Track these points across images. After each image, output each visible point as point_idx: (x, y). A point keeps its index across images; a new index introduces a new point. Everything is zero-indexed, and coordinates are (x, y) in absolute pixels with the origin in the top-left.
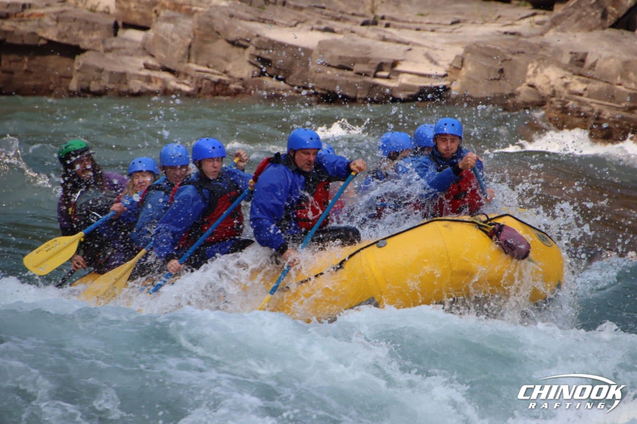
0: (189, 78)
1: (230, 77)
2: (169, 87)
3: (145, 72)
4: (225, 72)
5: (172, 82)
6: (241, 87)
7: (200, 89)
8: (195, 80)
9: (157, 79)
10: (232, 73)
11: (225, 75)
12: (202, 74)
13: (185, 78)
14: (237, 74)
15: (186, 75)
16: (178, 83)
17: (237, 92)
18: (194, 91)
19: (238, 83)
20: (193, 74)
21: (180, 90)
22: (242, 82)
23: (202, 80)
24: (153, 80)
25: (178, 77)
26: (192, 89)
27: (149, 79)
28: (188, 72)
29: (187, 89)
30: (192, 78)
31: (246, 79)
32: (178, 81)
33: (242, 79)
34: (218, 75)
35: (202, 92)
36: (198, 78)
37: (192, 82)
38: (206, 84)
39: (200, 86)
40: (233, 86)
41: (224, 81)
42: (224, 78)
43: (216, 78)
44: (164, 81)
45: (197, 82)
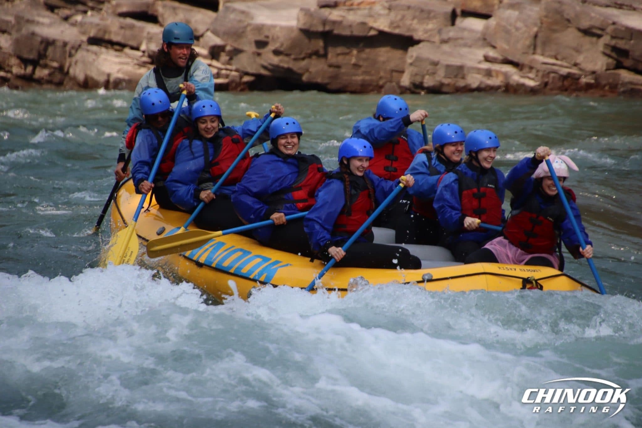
0: (534, 71)
1: (581, 69)
2: (512, 82)
3: (486, 66)
4: (576, 65)
5: (516, 77)
6: (593, 81)
7: (546, 84)
8: (540, 74)
9: (498, 73)
10: (583, 66)
11: (575, 68)
12: (549, 66)
13: (530, 72)
14: (589, 67)
15: (531, 68)
16: (522, 77)
17: (589, 86)
18: (539, 85)
19: (590, 77)
20: (539, 66)
21: (523, 85)
22: (594, 76)
23: (549, 73)
24: (494, 74)
25: (521, 70)
26: (537, 83)
27: (489, 73)
28: (533, 65)
29: (531, 83)
30: (538, 71)
31: (599, 72)
32: (522, 75)
33: (594, 73)
34: (567, 67)
35: (548, 87)
36: (545, 71)
37: (537, 76)
38: (554, 78)
39: (546, 80)
40: (584, 80)
41: (574, 74)
42: (574, 71)
43: (564, 71)
44: (506, 75)
45: (543, 76)
